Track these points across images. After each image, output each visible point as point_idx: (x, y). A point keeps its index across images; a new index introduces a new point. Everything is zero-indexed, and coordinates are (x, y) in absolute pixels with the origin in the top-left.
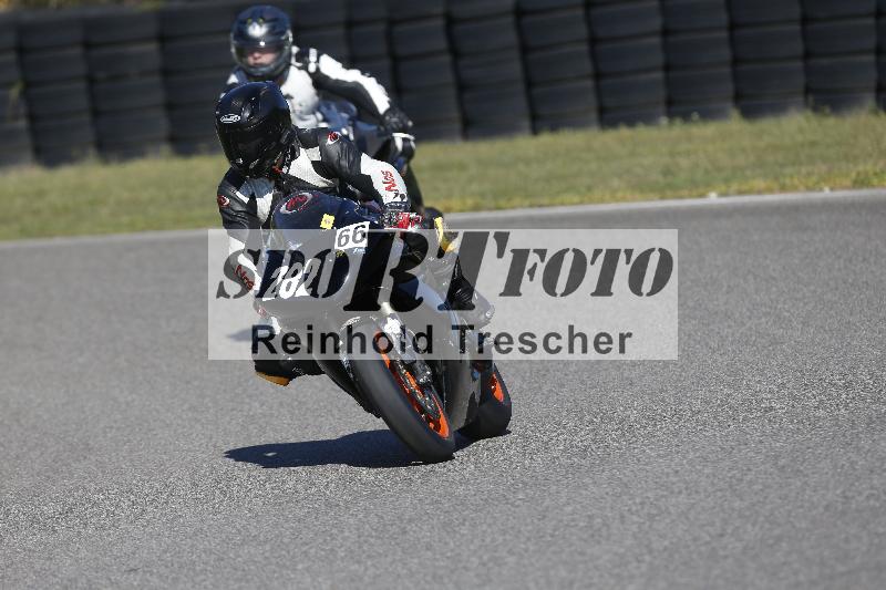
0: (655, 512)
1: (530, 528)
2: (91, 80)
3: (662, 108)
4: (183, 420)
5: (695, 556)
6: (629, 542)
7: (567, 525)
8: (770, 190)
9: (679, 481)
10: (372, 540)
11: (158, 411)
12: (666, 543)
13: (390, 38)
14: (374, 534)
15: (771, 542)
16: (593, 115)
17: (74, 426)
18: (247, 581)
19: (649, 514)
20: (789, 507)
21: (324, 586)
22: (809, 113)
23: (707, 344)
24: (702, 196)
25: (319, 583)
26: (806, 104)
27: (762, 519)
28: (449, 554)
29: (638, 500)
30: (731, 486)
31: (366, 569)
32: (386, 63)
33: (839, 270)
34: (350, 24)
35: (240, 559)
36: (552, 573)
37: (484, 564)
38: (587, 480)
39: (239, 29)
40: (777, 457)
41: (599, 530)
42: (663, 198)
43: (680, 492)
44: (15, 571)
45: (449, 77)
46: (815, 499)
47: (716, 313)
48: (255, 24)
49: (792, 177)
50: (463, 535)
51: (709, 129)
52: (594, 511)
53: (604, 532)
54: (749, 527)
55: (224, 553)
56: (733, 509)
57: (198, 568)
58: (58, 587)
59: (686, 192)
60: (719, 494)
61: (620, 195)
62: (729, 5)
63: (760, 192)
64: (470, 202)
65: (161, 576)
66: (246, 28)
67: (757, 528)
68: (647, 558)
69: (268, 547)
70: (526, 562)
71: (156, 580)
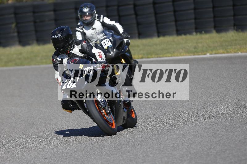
0: (191, 142)
1: (157, 147)
2: (35, 22)
3: (194, 30)
4: (60, 117)
5: (203, 155)
6: (184, 151)
7: (167, 146)
8: (224, 53)
9: (198, 134)
10: (113, 150)
11: (53, 114)
12: (195, 151)
13: (118, 11)
14: (113, 148)
15: (224, 151)
16: (175, 32)
17: (30, 118)
18: (78, 161)
19: (190, 143)
20: (229, 141)
21: (99, 163)
22: (235, 32)
23: (206, 95)
24: (205, 54)
25: (98, 162)
26: (234, 29)
27: (221, 144)
28: (134, 154)
29: (187, 139)
30: (213, 135)
31: (111, 158)
32: (117, 17)
33: (243, 75)
34: (107, 6)
35: (76, 155)
36: (163, 159)
37: (144, 157)
38: (173, 133)
39: (81, 9)
40: (226, 127)
41: (176, 147)
42: (194, 55)
43: (199, 137)
44: (13, 159)
45: (135, 21)
46: (236, 139)
47: (209, 87)
48: (85, 8)
49: (230, 49)
50: (138, 149)
51: (207, 36)
52: (175, 142)
53: (177, 148)
54: (218, 147)
55: (72, 154)
56: (213, 142)
57: (64, 158)
58: (25, 163)
59: (200, 53)
60: (210, 137)
61: (182, 54)
62: (213, 1)
63: (221, 53)
64: (140, 56)
65: (54, 160)
66: (83, 10)
67: (220, 147)
68: (189, 155)
69: (84, 152)
70: (156, 156)
71: (53, 161)
